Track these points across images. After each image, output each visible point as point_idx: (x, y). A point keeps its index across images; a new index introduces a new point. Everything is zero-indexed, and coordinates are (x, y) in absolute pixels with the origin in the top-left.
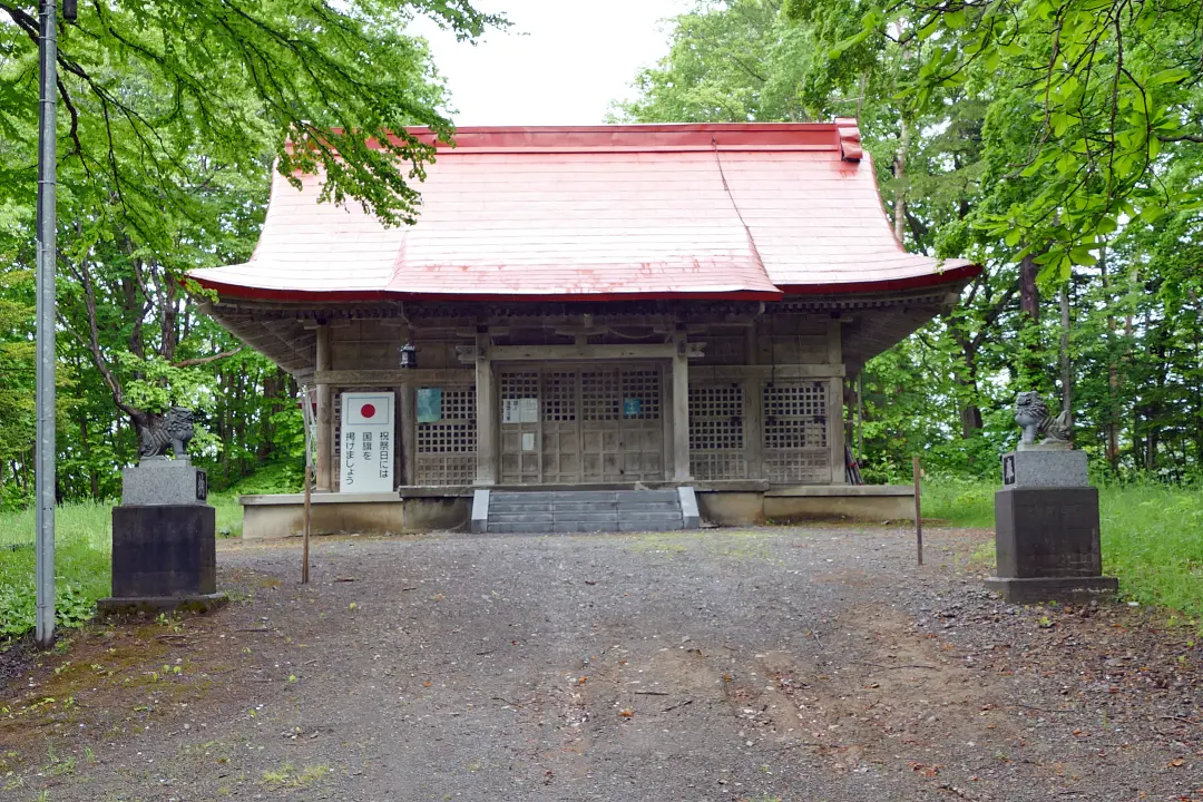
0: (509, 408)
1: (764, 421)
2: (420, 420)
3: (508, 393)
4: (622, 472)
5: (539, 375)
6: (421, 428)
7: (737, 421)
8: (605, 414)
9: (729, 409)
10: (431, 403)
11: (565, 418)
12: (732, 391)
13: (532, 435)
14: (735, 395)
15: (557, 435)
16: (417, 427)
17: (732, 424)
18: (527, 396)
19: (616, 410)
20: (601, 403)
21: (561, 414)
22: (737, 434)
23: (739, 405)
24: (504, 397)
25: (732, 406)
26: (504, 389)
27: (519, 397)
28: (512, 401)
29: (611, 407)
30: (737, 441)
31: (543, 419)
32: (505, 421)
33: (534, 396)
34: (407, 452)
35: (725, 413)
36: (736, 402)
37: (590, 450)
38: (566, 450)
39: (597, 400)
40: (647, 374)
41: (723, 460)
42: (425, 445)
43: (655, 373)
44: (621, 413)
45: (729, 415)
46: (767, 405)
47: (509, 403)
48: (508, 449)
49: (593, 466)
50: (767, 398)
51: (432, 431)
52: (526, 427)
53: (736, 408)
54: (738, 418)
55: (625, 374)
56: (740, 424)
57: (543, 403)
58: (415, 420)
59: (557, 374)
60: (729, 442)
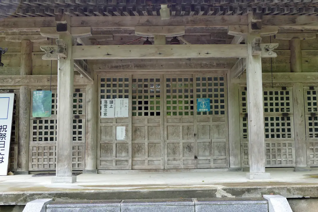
0: (106, 106)
1: (307, 116)
2: (35, 115)
3: (106, 94)
4: (196, 157)
5: (130, 80)
6: (35, 122)
7: (286, 116)
8: (184, 111)
9: (280, 107)
10: (43, 103)
11: (152, 114)
12: (282, 93)
13: (124, 128)
14: (285, 96)
15: (146, 128)
16: (32, 121)
17: (283, 119)
18: (120, 97)
19: (192, 108)
20: (180, 102)
21: (149, 111)
22: (286, 127)
23: (288, 104)
24: (102, 97)
25: (282, 104)
26: (102, 91)
27: (114, 97)
28: (108, 100)
29: (189, 105)
30: (286, 133)
31: (134, 114)
32: (103, 116)
33: (126, 97)
34: (23, 142)
35: (277, 110)
36: (285, 101)
37: (172, 140)
38: (154, 140)
39: (177, 99)
40: (216, 79)
41: (276, 148)
42: (38, 136)
43: (222, 79)
44: (195, 110)
45: (280, 112)
46: (309, 104)
47: (106, 102)
48: (105, 138)
49: (174, 153)
50: (309, 98)
51: (44, 125)
52: (118, 121)
53: (285, 107)
54: (287, 114)
55: (198, 79)
56: (289, 119)
57: (134, 103)
58: (30, 115)
59: (146, 80)
60: (281, 133)
